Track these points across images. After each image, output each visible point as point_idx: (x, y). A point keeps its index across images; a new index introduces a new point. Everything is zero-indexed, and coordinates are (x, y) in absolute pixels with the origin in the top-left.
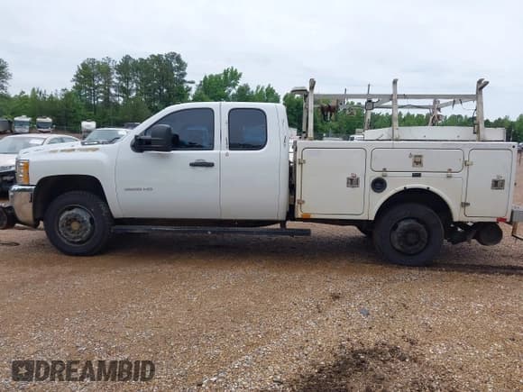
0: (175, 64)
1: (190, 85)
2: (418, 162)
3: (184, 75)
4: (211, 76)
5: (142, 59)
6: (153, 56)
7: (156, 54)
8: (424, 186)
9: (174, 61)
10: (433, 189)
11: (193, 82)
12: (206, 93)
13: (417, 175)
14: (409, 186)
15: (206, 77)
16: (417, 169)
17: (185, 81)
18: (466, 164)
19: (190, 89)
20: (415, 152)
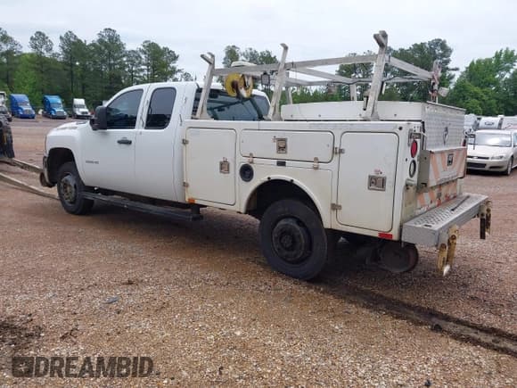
0: (439, 51)
1: (453, 73)
2: (282, 148)
3: (447, 62)
4: (479, 61)
5: (402, 50)
6: (416, 45)
7: (419, 43)
8: (288, 178)
9: (439, 48)
10: (297, 182)
11: (457, 69)
12: (470, 81)
13: (281, 164)
14: (274, 176)
15: (473, 63)
16: (282, 156)
17: (447, 68)
18: (338, 152)
19: (452, 77)
20: (280, 135)
